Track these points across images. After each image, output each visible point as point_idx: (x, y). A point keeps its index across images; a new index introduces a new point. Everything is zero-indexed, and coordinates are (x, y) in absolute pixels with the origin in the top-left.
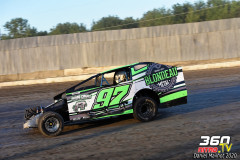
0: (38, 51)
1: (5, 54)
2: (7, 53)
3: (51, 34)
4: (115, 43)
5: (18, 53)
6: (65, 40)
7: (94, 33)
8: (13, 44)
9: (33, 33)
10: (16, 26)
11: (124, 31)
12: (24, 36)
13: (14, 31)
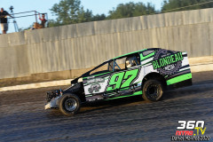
0: (95, 40)
1: (53, 44)
2: (56, 43)
3: (110, 18)
4: (195, 27)
5: (70, 42)
6: (129, 25)
7: (166, 14)
8: (63, 32)
9: (88, 17)
10: (67, 8)
11: (205, 11)
12: (77, 22)
13: (64, 15)
